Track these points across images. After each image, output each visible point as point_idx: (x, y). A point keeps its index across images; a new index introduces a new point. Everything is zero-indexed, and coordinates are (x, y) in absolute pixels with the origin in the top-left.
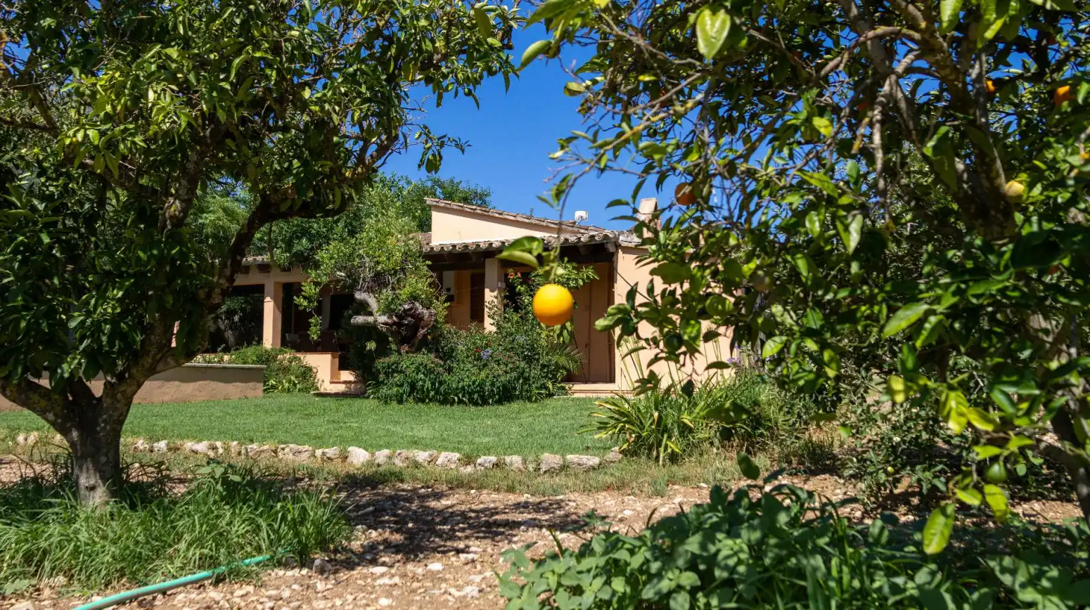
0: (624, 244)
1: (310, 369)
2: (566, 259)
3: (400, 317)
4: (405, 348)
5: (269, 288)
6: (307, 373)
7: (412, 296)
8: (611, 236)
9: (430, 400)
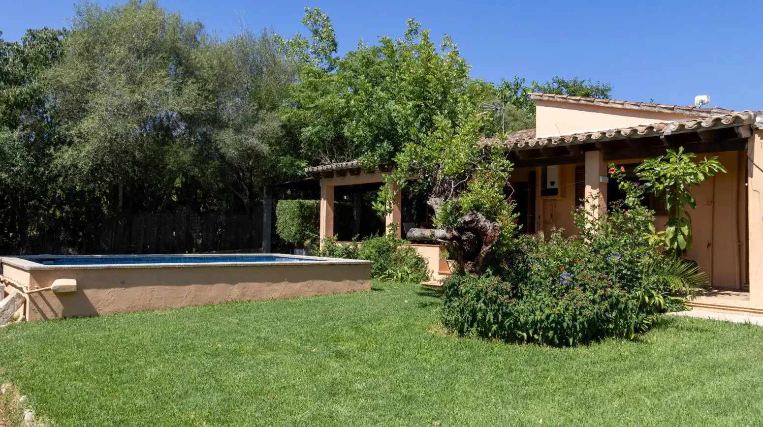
1: (421, 260)
2: (681, 149)
3: (461, 230)
4: (468, 266)
7: (475, 206)
8: (744, 117)
9: (494, 335)
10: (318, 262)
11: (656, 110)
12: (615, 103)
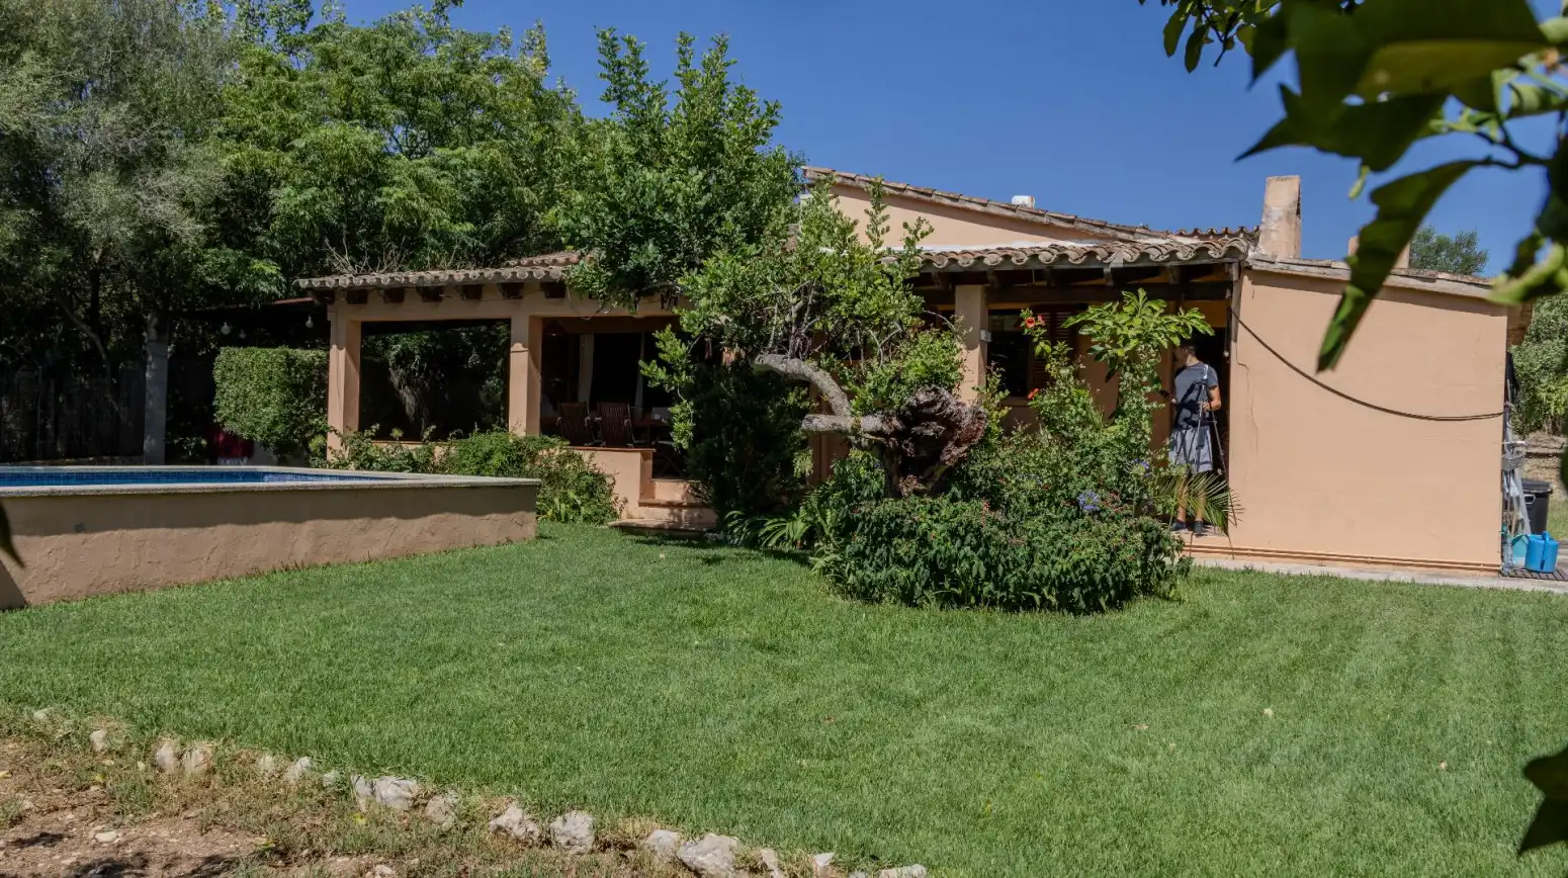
0: (1258, 266)
1: (600, 478)
2: (1141, 293)
4: (911, 483)
5: (521, 326)
6: (595, 486)
9: (979, 601)
10: (399, 482)
11: (1045, 220)
12: (970, 202)
